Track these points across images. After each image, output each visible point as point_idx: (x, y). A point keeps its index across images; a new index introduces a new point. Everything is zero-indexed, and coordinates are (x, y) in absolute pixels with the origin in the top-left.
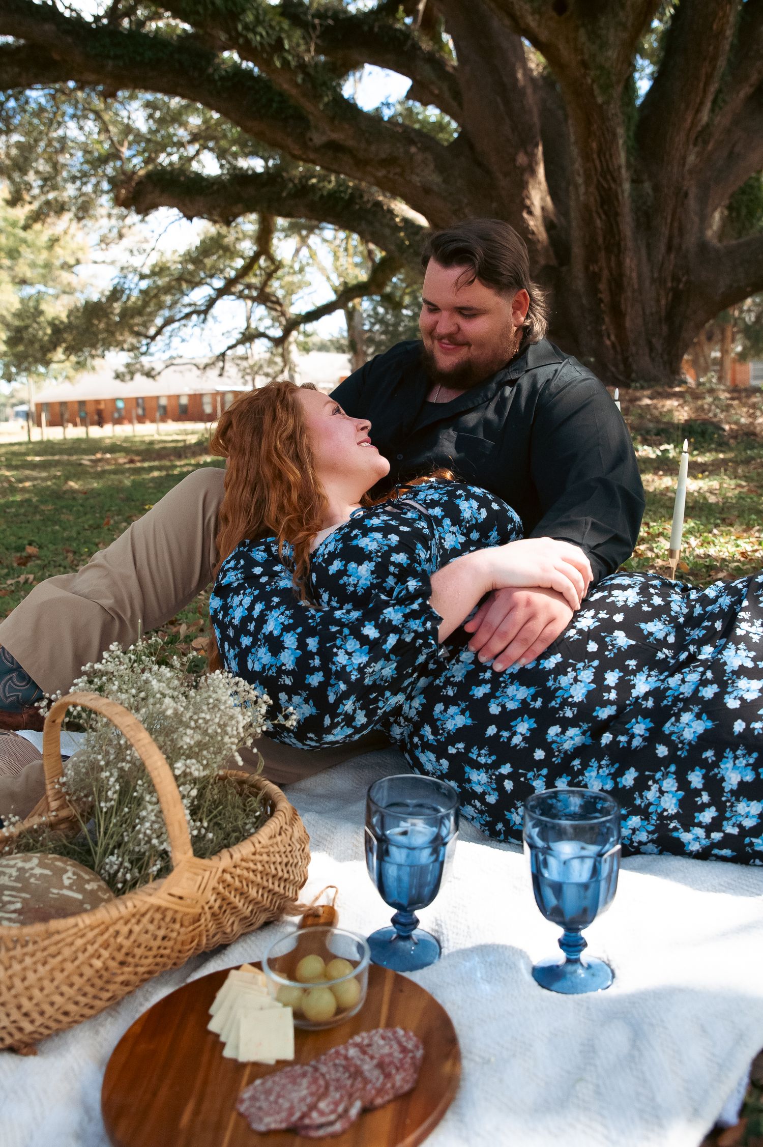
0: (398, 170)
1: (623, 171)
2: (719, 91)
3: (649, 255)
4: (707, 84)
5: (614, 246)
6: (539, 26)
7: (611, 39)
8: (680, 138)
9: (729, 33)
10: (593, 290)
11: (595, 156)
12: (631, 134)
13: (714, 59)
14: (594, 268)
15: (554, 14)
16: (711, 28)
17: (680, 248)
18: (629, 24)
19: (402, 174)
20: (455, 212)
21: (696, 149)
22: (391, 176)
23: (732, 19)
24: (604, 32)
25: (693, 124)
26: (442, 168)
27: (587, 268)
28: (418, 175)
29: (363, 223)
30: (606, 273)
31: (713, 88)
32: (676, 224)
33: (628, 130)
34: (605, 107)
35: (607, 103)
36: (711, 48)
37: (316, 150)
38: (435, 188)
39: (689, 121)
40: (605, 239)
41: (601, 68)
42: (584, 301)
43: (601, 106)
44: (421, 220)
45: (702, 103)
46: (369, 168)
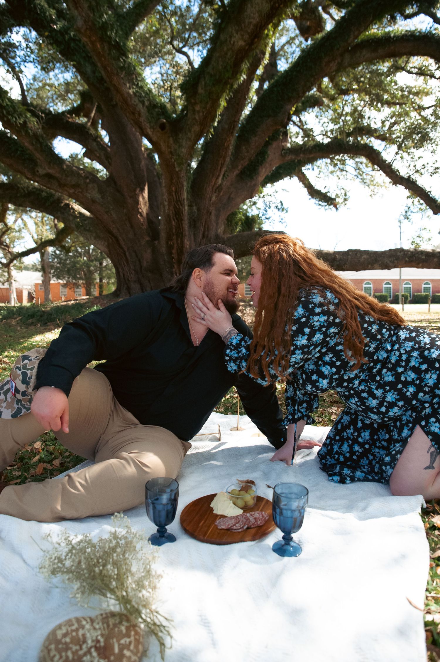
0: (80, 190)
1: (185, 201)
2: (226, 171)
3: (195, 238)
4: (221, 168)
5: (180, 234)
6: (153, 134)
7: (184, 144)
8: (209, 189)
9: (231, 148)
10: (170, 253)
11: (174, 194)
12: (189, 185)
13: (225, 157)
14: (170, 243)
15: (160, 130)
16: (224, 145)
17: (208, 236)
18: (192, 139)
19: (81, 193)
20: (107, 212)
21: (216, 194)
22: (76, 192)
23: (232, 142)
24: (181, 141)
25: (215, 183)
26: (101, 191)
27: (167, 243)
28: (89, 193)
29: (59, 213)
30: (175, 245)
31: (224, 170)
32: (207, 226)
33: (188, 183)
34: (179, 172)
35: (181, 171)
36: (224, 153)
37: (40, 176)
38: (98, 200)
39: (213, 182)
40: (176, 230)
41: (179, 156)
42: (165, 257)
43: (177, 172)
44: (87, 213)
45: (219, 175)
46: (66, 188)
